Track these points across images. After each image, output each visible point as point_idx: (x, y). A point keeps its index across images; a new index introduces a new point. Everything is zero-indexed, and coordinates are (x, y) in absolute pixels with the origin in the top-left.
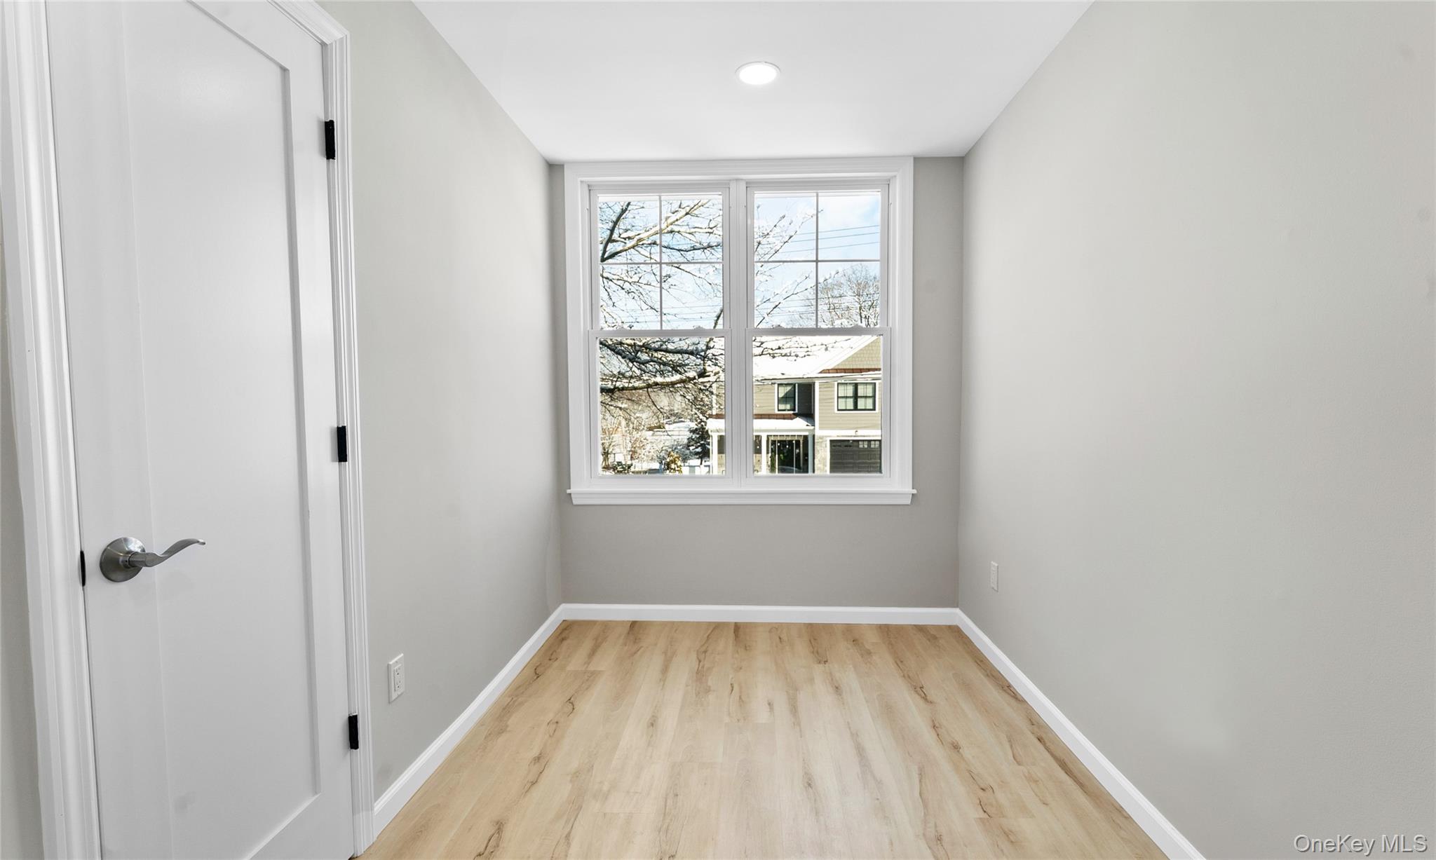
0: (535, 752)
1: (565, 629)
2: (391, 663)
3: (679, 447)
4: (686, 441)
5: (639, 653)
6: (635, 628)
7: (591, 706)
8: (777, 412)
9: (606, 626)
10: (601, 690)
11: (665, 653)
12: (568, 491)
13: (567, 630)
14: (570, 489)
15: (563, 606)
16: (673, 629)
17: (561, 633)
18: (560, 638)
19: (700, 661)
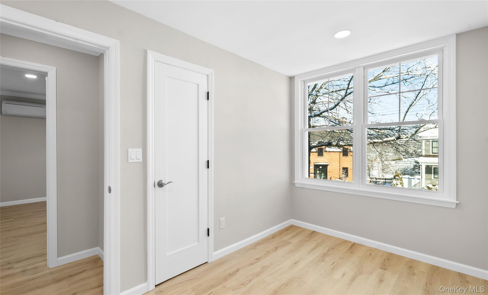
0: (258, 257)
1: (290, 227)
2: (221, 219)
3: (408, 169)
4: (413, 167)
5: (308, 241)
6: (313, 233)
7: (281, 252)
8: (431, 154)
9: (304, 230)
10: (288, 248)
11: (317, 244)
12: (294, 182)
13: (291, 228)
14: (294, 181)
15: (292, 220)
16: (328, 237)
17: (288, 228)
18: (287, 229)
19: (328, 251)
